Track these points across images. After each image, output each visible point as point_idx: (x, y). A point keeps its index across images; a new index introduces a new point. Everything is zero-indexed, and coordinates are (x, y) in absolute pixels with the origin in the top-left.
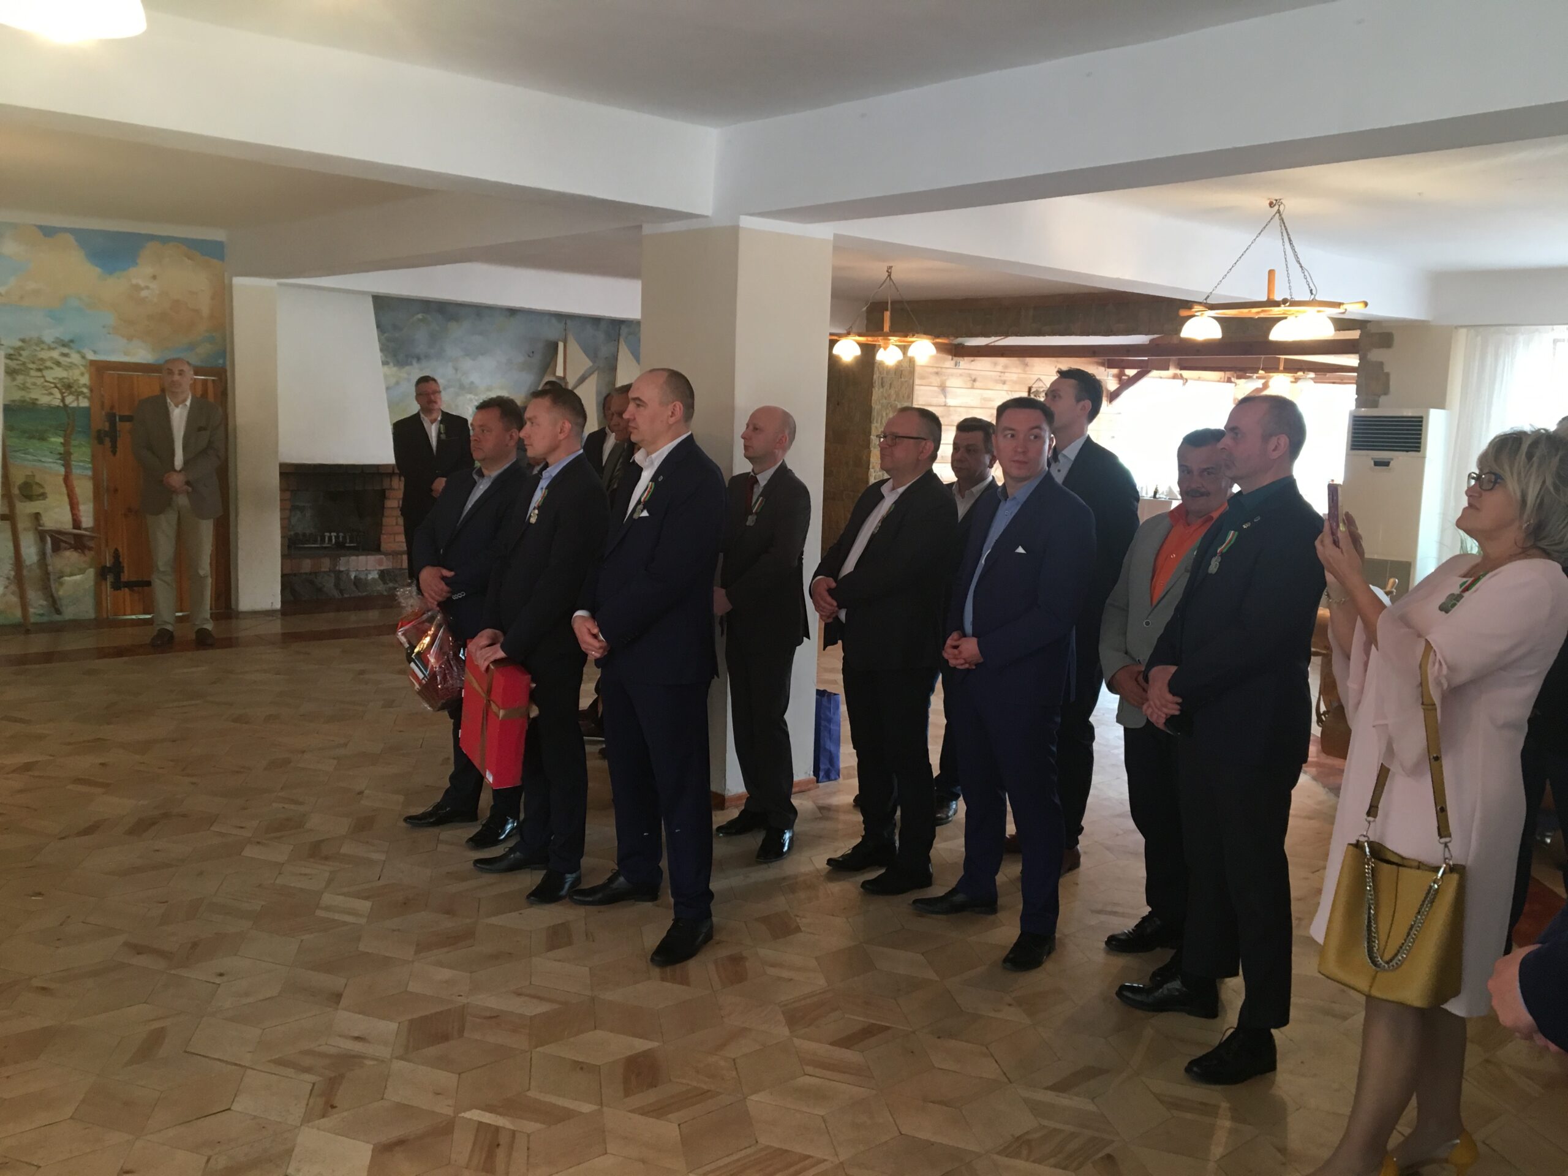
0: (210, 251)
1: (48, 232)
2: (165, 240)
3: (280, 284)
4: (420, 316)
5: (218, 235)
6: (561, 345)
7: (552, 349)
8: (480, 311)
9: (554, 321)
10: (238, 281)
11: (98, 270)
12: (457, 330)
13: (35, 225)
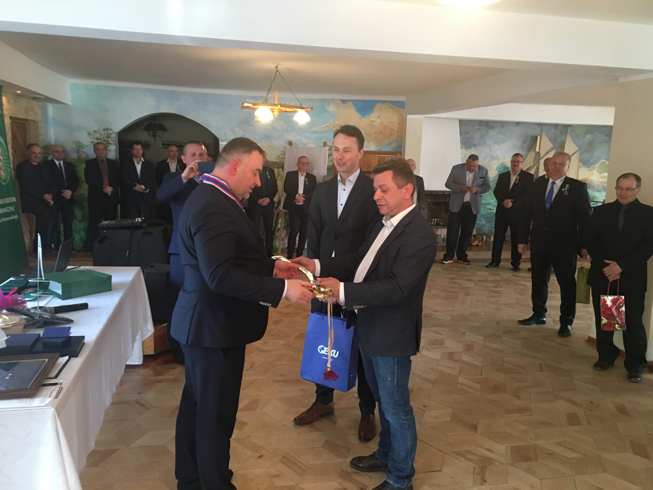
0: (399, 105)
1: (344, 101)
2: (383, 102)
3: (425, 117)
4: (477, 127)
5: (402, 98)
6: (539, 137)
7: (535, 139)
8: (503, 124)
9: (536, 127)
10: (409, 117)
11: (360, 115)
12: (492, 133)
13: (340, 99)
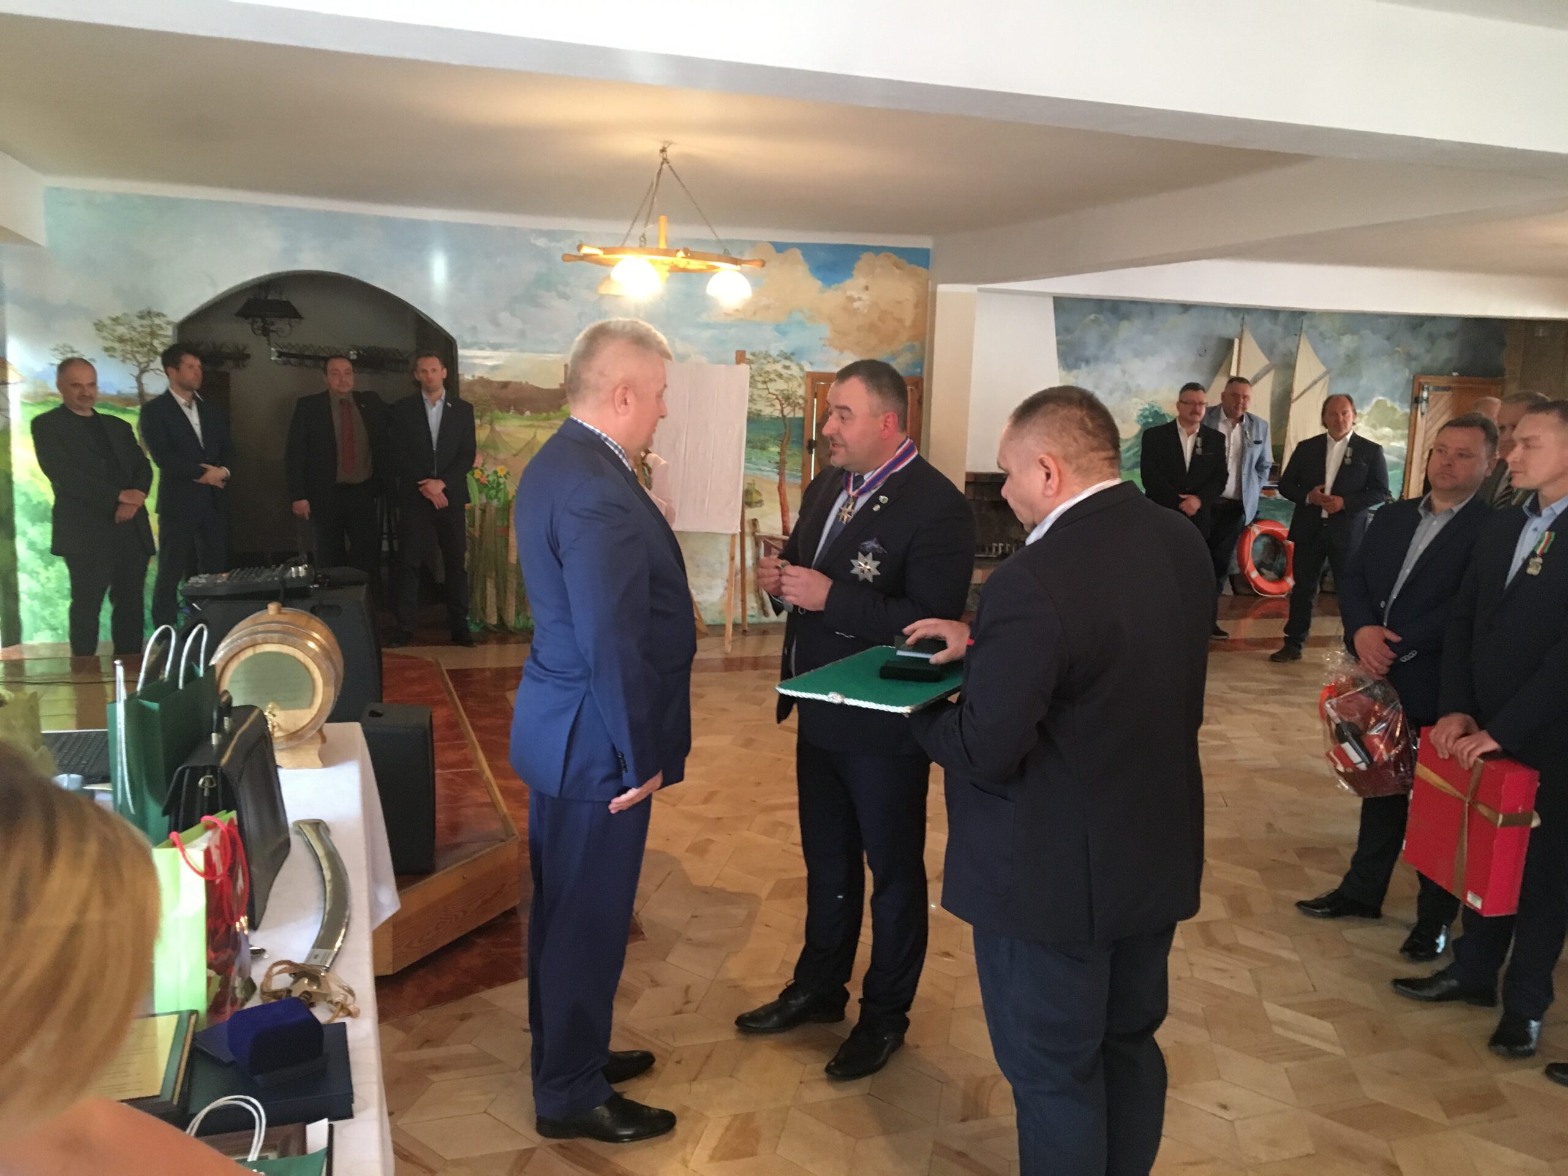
0: (918, 258)
1: (780, 248)
2: (877, 250)
3: (980, 290)
4: (1092, 317)
5: (925, 242)
6: (1237, 341)
7: (1227, 345)
8: (1151, 309)
9: (1229, 316)
10: (942, 288)
11: (819, 283)
12: (1126, 330)
13: (770, 242)
